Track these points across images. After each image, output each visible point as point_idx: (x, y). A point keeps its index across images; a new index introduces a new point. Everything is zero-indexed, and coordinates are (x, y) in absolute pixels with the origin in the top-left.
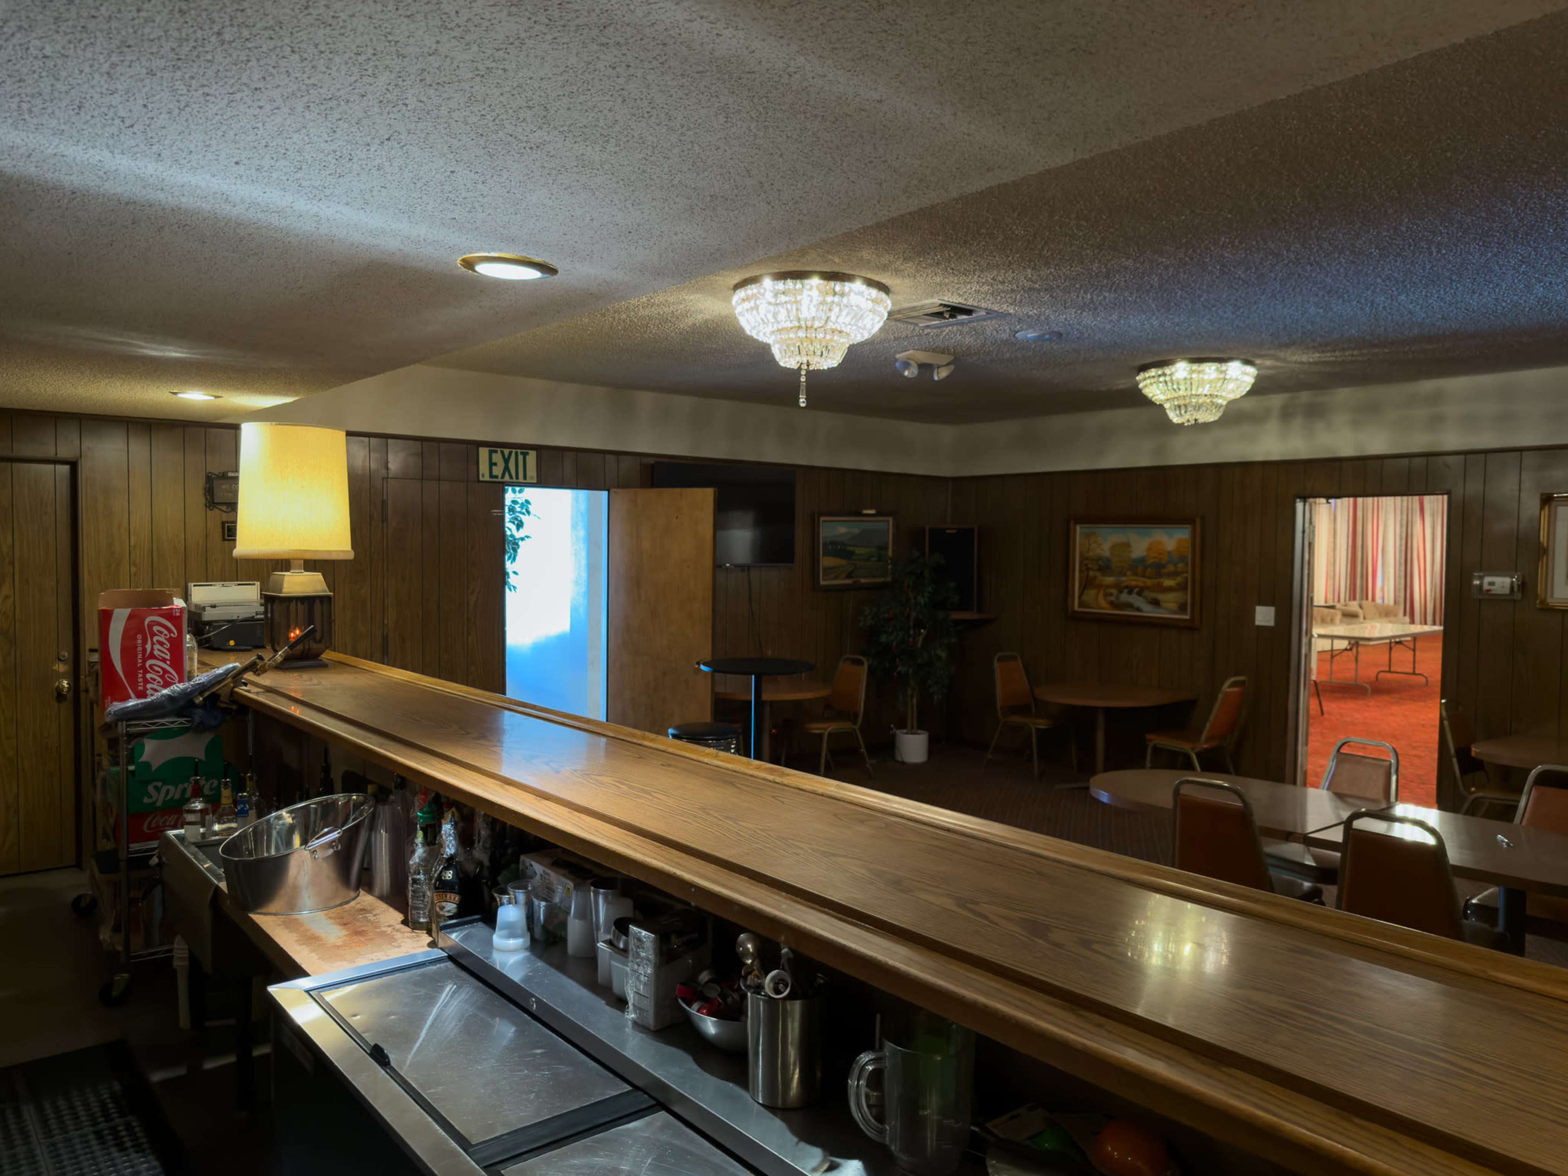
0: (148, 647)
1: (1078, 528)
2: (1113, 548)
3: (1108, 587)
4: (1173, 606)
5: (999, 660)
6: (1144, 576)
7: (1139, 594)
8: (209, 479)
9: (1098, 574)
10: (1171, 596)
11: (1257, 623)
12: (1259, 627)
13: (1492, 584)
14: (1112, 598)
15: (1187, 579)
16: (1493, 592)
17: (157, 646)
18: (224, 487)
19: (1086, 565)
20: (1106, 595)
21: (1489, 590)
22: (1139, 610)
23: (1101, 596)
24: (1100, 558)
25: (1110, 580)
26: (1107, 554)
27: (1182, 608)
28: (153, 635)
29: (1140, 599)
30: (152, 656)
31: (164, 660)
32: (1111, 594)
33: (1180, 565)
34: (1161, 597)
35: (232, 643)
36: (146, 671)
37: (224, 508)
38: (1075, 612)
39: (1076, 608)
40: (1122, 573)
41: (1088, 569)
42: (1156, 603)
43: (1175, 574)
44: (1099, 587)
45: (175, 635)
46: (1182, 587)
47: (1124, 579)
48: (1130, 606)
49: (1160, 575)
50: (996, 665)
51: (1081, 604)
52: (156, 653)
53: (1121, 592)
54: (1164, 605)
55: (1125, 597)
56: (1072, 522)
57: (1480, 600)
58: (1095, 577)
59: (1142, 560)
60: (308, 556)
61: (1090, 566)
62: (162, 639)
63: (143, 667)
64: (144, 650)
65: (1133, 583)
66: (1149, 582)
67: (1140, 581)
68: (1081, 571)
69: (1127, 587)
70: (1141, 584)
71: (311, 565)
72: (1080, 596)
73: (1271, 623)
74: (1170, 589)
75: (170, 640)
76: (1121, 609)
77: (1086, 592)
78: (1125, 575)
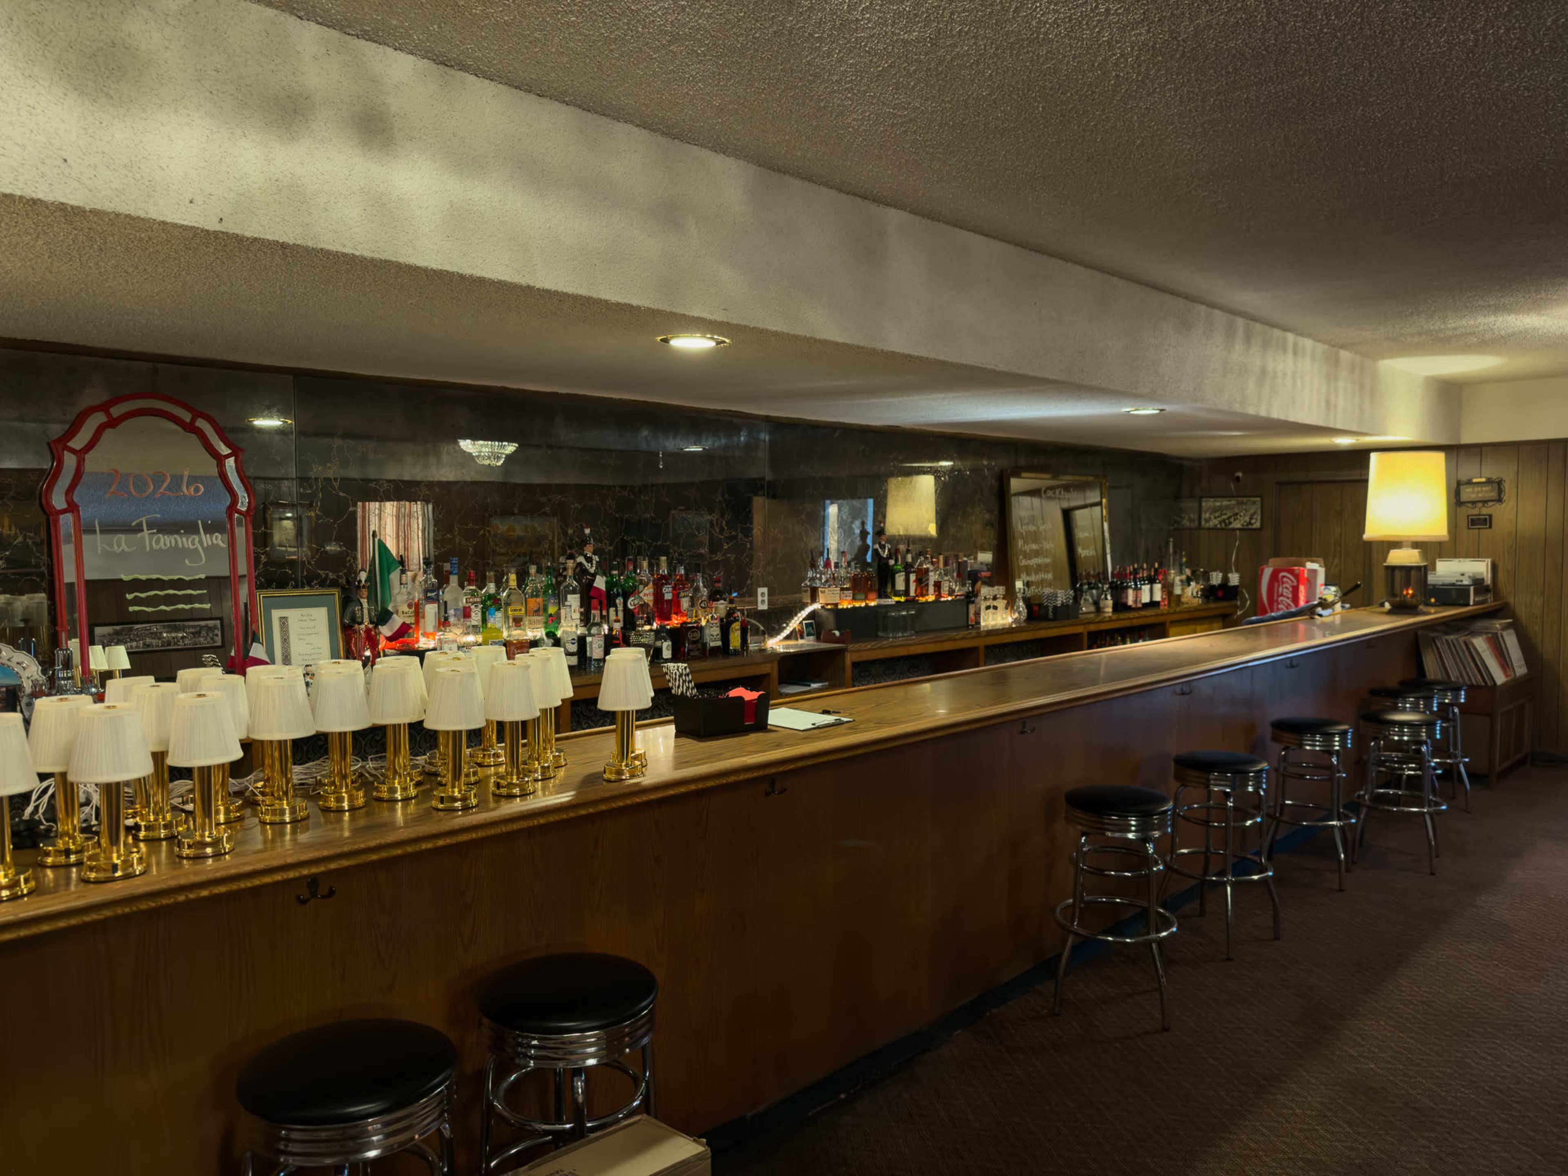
0: (1280, 589)
8: (1459, 484)
17: (1285, 590)
18: (1468, 490)
28: (1283, 583)
30: (1282, 595)
31: (1288, 598)
35: (1433, 600)
36: (1278, 604)
37: (1470, 505)
45: (1295, 584)
52: (1285, 594)
60: (1414, 539)
62: (1288, 586)
63: (1277, 601)
64: (1278, 592)
71: (1416, 545)
75: (1293, 587)
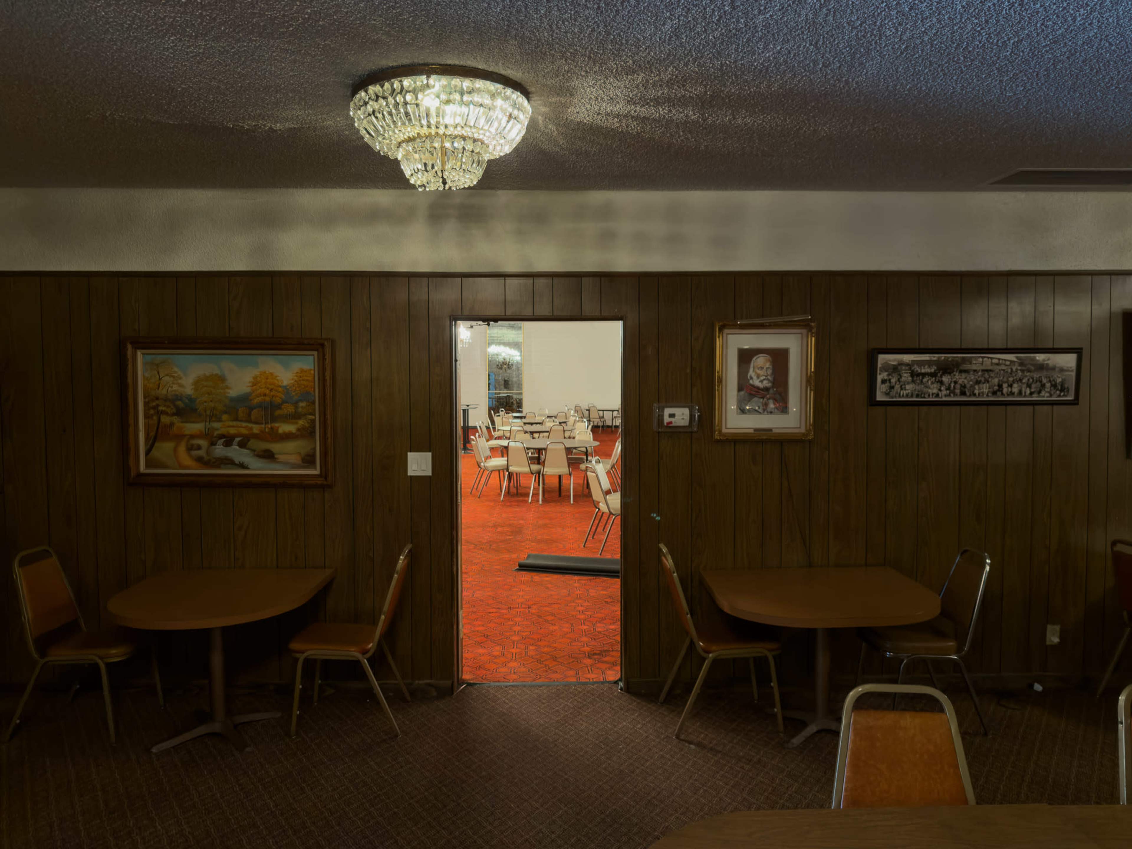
1: (139, 353)
2: (197, 383)
3: (192, 437)
4: (294, 459)
5: (23, 563)
6: (250, 421)
7: (242, 445)
9: (175, 419)
10: (291, 446)
11: (410, 473)
12: (411, 477)
13: (672, 416)
14: (201, 453)
15: (313, 421)
16: (673, 425)
19: (155, 408)
20: (190, 448)
21: (671, 423)
22: (242, 466)
23: (182, 449)
24: (178, 397)
25: (195, 427)
26: (189, 390)
27: (308, 460)
29: (245, 451)
32: (199, 448)
33: (302, 404)
34: (276, 447)
38: (140, 475)
39: (142, 468)
40: (214, 416)
41: (160, 413)
42: (268, 456)
43: (295, 417)
44: (179, 437)
46: (307, 433)
47: (216, 425)
48: (228, 462)
49: (274, 419)
50: (18, 572)
51: (149, 464)
53: (213, 444)
54: (282, 458)
55: (220, 450)
56: (129, 347)
57: (659, 432)
58: (172, 424)
59: (244, 399)
61: (161, 408)
65: (232, 431)
66: (256, 429)
67: (243, 428)
68: (147, 416)
69: (222, 436)
70: (244, 431)
72: (148, 452)
73: (429, 473)
74: (288, 437)
76: (218, 467)
77: (157, 444)
78: (219, 420)
